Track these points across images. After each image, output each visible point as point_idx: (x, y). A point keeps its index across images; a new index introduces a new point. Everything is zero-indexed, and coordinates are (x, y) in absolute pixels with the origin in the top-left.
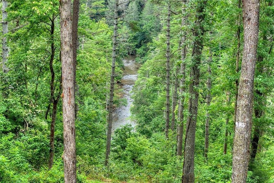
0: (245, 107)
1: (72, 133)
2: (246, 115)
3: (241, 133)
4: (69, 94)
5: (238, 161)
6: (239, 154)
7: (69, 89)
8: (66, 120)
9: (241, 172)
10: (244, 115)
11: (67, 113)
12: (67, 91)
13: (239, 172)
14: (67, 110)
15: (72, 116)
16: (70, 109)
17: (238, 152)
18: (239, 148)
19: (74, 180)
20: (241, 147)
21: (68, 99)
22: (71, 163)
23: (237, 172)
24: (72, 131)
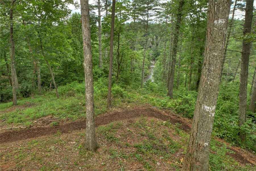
0: (226, 3)
1: (88, 48)
2: (227, 11)
3: (221, 29)
4: (85, 20)
5: (216, 56)
6: (217, 50)
7: (85, 16)
8: (84, 38)
9: (217, 67)
10: (225, 11)
11: (84, 33)
12: (83, 18)
13: (216, 67)
14: (84, 31)
15: (87, 35)
16: (86, 30)
17: (215, 48)
18: (217, 44)
19: (90, 79)
20: (219, 43)
21: (85, 23)
22: (88, 68)
23: (213, 67)
24: (88, 46)
